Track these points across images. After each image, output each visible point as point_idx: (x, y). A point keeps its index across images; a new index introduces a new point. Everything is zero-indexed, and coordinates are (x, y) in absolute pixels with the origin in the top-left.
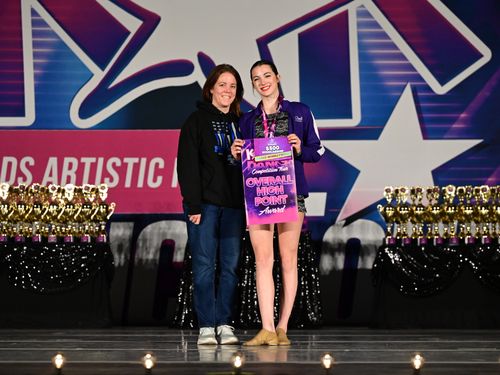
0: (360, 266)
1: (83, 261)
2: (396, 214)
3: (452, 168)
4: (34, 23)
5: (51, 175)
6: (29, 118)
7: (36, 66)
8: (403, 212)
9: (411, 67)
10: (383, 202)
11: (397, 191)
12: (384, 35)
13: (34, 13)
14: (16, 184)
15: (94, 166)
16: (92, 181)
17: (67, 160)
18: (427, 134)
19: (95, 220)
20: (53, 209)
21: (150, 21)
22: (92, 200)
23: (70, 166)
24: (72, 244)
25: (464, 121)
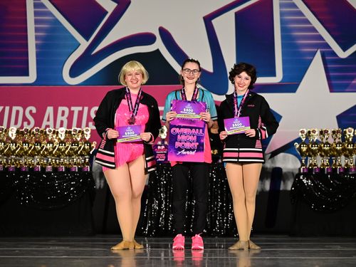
0: (281, 189)
1: (72, 186)
2: (309, 150)
3: (352, 114)
4: (36, 6)
5: (48, 120)
6: (32, 77)
7: (37, 38)
8: (314, 148)
9: (321, 38)
10: (299, 140)
11: (309, 132)
14: (22, 127)
15: (81, 113)
16: (79, 125)
17: (60, 109)
18: (333, 88)
19: (81, 155)
20: (49, 146)
22: (79, 139)
23: (63, 113)
24: (64, 173)
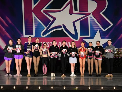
4: (35, 19)
7: (35, 27)
12: (95, 21)
13: (35, 17)
18: (101, 38)
21: (54, 19)
25: (108, 36)
